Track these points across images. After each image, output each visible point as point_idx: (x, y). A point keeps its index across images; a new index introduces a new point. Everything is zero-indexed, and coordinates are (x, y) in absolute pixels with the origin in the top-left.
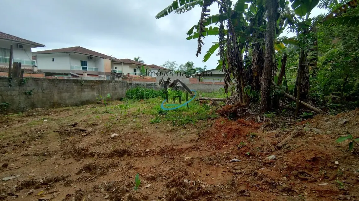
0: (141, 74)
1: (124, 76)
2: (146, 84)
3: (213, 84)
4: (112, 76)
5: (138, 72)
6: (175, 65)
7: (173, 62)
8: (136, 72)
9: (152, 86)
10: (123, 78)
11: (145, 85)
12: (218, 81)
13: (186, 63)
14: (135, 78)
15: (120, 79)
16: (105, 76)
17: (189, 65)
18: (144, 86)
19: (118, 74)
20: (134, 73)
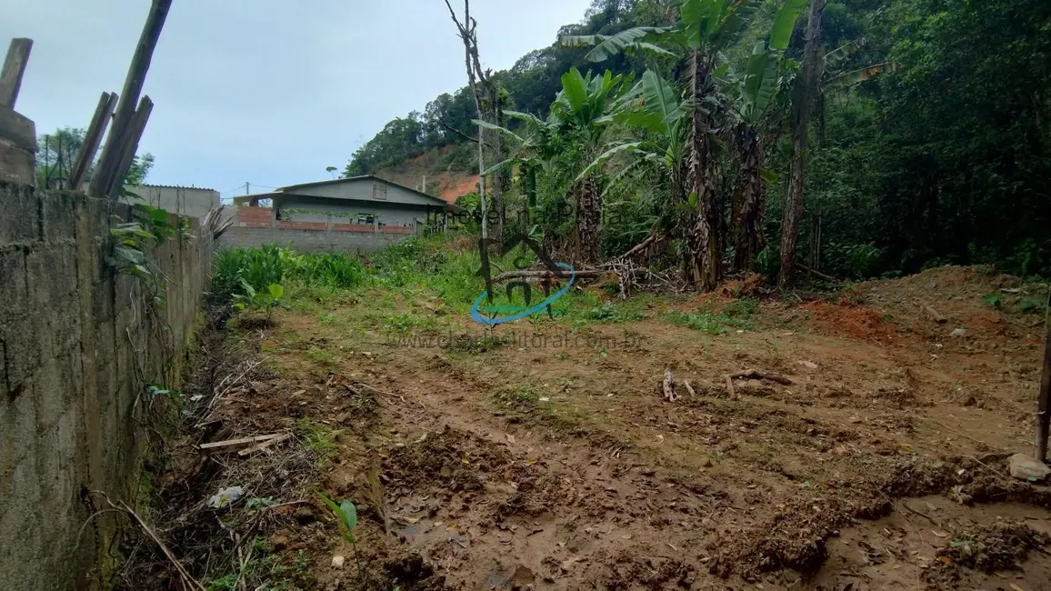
3: (330, 228)
12: (345, 221)
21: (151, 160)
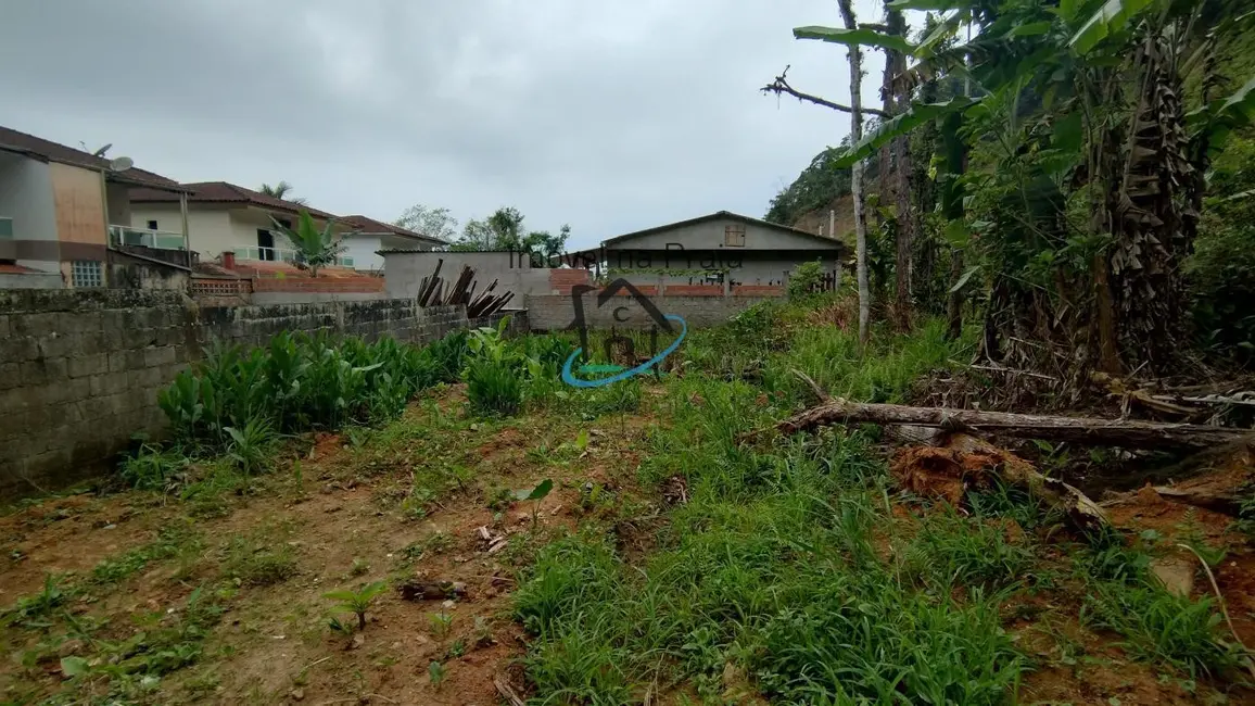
0: (300, 257)
1: (204, 268)
2: (341, 309)
3: (661, 293)
4: (117, 267)
5: (284, 246)
6: (448, 225)
7: (436, 212)
8: (271, 245)
9: (380, 317)
10: (195, 275)
11: (340, 317)
12: (682, 281)
13: (493, 215)
14: (267, 277)
15: (176, 282)
16: (67, 268)
17: (504, 221)
18: (328, 321)
19: (159, 253)
20: (261, 251)
21: (568, 231)
